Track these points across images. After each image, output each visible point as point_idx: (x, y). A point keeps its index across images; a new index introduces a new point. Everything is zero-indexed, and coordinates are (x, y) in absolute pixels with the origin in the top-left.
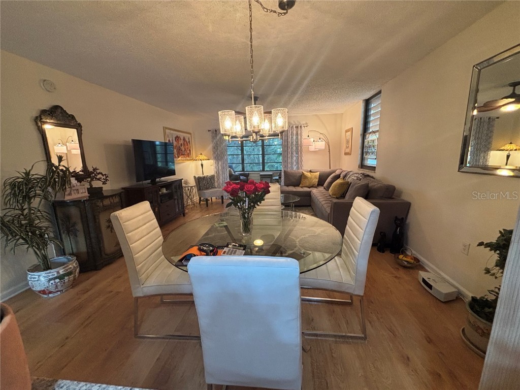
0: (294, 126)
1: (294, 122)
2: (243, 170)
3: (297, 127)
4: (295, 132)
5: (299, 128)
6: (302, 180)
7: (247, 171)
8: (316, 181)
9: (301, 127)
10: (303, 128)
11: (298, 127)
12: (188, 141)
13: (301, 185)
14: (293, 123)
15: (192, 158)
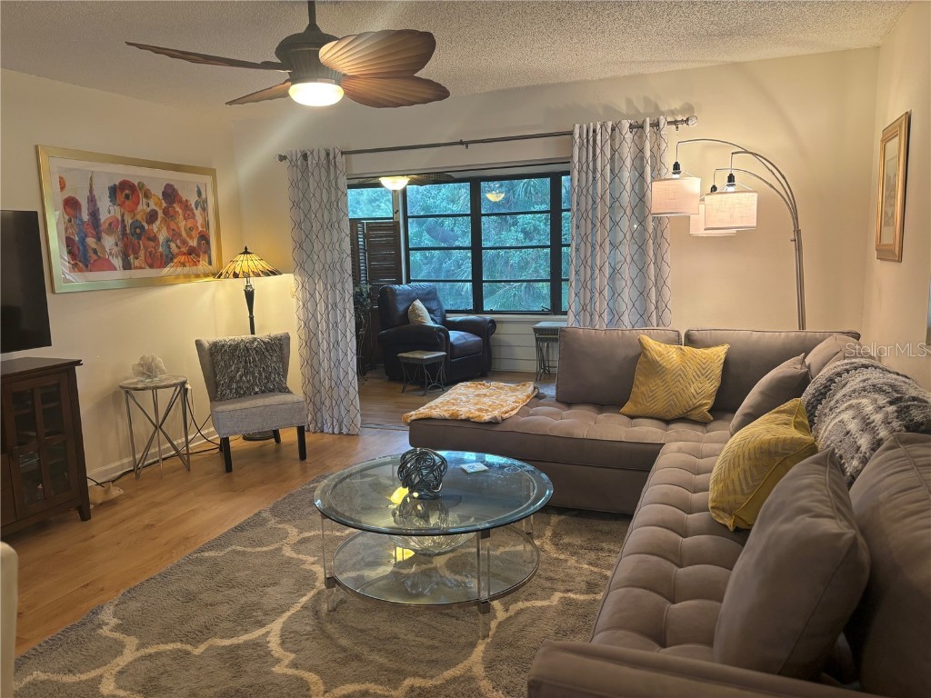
0: (626, 124)
1: (629, 102)
2: (478, 307)
3: (637, 127)
4: (627, 151)
5: (648, 128)
6: (639, 378)
7: (491, 312)
8: (704, 390)
9: (656, 125)
10: (667, 130)
11: (641, 127)
12: (193, 200)
13: (628, 407)
14: (623, 108)
15: (214, 268)
